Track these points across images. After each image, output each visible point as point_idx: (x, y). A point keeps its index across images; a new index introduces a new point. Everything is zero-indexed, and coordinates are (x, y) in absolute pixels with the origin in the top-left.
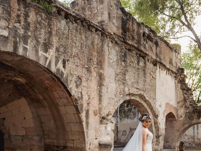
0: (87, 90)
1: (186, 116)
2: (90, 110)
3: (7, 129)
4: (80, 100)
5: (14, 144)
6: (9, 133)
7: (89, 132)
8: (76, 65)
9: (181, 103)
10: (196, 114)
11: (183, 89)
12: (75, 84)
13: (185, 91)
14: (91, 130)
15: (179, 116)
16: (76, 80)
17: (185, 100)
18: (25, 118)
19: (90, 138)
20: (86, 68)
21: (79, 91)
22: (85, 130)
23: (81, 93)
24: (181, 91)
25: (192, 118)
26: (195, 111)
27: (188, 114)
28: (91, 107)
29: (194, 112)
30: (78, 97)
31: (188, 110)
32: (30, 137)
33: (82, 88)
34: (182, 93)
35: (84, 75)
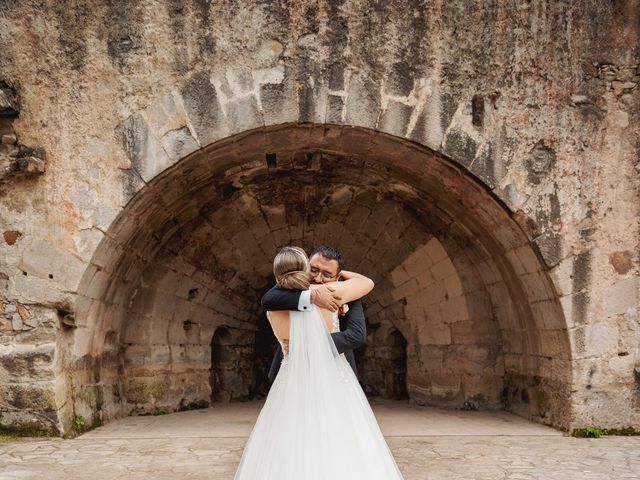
0: (578, 185)
2: (596, 252)
3: (413, 328)
4: (550, 224)
5: (426, 371)
6: (416, 340)
7: (588, 329)
8: (530, 106)
12: (524, 173)
14: (597, 321)
16: (527, 157)
18: (447, 297)
19: (590, 350)
20: (578, 104)
21: (541, 194)
22: (570, 323)
23: (554, 199)
28: (601, 243)
30: (541, 214)
32: (460, 349)
33: (558, 179)
35: (565, 134)
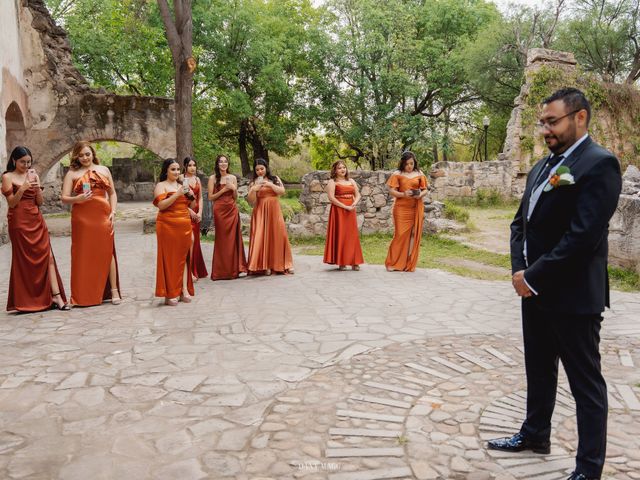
1: (58, 116)
9: (39, 74)
10: (92, 113)
11: (43, 31)
13: (48, 37)
15: (35, 115)
17: (52, 66)
24: (36, 34)
25: (79, 125)
26: (88, 102)
27: (64, 111)
29: (83, 105)
31: (65, 99)
34: (38, 41)
